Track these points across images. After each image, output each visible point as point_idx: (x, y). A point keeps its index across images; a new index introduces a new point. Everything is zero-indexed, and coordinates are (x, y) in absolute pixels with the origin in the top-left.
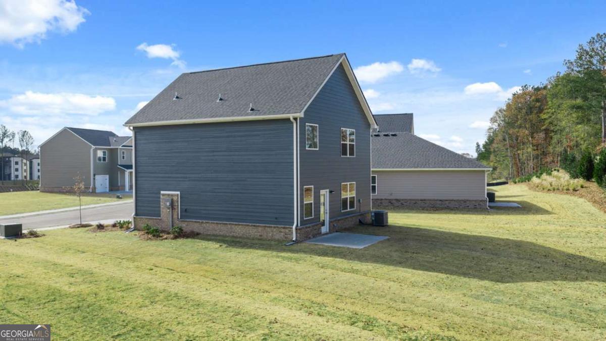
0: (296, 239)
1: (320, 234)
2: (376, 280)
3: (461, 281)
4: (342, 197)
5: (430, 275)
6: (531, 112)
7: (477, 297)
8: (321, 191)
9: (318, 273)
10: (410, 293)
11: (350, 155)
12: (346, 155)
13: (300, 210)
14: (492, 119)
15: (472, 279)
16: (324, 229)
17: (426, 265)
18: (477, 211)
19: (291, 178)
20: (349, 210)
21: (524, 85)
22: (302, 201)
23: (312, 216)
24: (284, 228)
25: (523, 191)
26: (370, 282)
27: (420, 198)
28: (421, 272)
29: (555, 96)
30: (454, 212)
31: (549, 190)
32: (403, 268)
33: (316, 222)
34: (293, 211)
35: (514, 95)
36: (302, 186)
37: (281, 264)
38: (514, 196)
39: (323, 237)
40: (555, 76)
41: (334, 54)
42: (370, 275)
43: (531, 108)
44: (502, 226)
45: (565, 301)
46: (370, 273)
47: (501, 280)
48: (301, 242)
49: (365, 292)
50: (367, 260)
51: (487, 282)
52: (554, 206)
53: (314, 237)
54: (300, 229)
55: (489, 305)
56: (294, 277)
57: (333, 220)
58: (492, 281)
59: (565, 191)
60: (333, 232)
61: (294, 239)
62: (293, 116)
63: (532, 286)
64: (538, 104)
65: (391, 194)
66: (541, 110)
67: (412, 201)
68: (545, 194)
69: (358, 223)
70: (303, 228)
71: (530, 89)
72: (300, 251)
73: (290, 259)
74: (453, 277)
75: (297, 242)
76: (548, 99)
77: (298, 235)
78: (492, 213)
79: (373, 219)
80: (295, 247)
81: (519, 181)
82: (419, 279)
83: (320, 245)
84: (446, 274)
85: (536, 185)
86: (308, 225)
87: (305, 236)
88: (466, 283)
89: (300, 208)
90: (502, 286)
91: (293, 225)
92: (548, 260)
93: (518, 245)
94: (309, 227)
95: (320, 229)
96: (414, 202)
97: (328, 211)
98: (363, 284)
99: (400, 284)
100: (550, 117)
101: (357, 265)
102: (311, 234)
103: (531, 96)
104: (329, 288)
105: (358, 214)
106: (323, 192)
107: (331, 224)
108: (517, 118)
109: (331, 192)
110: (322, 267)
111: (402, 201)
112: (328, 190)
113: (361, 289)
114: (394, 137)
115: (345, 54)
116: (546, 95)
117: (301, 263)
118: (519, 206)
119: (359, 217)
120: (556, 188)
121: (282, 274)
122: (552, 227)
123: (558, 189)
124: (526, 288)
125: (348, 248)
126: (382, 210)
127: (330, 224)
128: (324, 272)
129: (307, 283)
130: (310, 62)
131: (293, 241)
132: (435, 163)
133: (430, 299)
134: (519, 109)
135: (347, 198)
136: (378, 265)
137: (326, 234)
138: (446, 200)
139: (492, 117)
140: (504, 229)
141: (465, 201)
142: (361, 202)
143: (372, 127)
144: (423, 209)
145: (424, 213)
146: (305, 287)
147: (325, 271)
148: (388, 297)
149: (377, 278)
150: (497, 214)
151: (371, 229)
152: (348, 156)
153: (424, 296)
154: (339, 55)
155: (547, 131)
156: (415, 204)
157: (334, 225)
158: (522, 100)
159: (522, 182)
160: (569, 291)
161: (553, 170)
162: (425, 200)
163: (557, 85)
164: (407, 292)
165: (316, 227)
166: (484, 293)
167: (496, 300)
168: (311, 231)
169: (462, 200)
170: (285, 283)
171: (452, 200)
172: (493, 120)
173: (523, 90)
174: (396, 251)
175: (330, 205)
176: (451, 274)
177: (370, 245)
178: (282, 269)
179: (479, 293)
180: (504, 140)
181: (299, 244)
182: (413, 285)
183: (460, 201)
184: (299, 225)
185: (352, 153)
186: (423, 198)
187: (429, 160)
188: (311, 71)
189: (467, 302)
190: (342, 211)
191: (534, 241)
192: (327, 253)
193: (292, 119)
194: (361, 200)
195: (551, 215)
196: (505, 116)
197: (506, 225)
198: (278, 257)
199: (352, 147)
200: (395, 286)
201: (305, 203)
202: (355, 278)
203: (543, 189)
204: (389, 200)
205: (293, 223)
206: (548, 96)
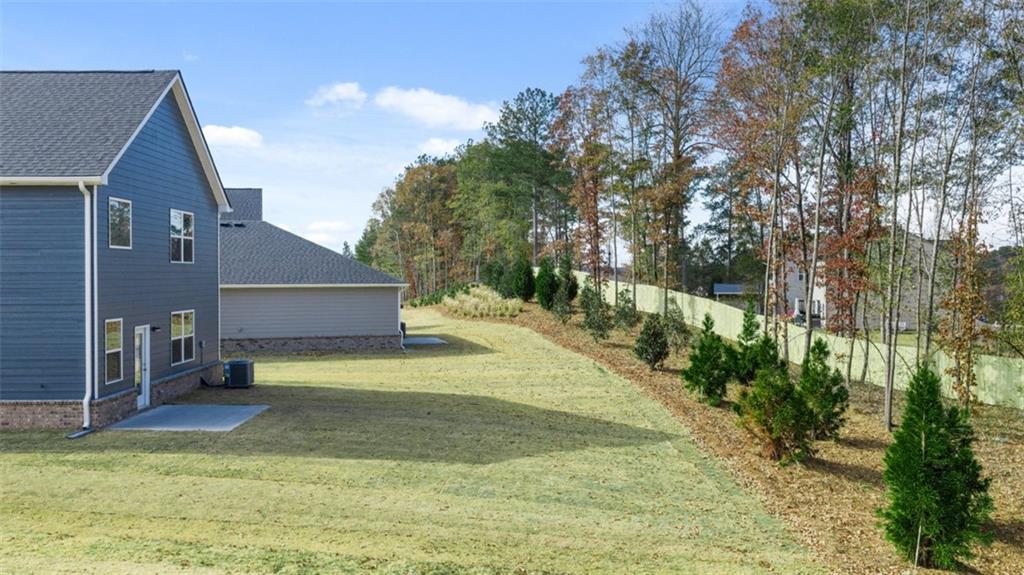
0: (90, 425)
1: (134, 410)
2: (283, 485)
3: (420, 468)
4: (173, 339)
5: (368, 465)
6: (433, 198)
7: (457, 492)
8: (136, 328)
9: (164, 486)
10: (351, 500)
11: (185, 260)
12: (179, 259)
13: (99, 367)
14: (374, 205)
15: (436, 464)
16: (143, 400)
17: (356, 450)
18: (387, 353)
19: (79, 304)
20: (183, 361)
21: (422, 155)
22: (102, 350)
23: (119, 377)
24: (62, 404)
25: (435, 319)
26: (272, 490)
27: (292, 335)
28: (352, 461)
29: (468, 175)
30: (351, 356)
31: (474, 316)
32: (320, 457)
33: (127, 388)
34: (84, 368)
35: (408, 169)
36: (102, 320)
37: (74, 477)
38: (429, 327)
39: (141, 415)
40: (466, 144)
41: (156, 69)
42: (267, 477)
43: (433, 191)
44: (435, 374)
45: (575, 482)
46: (264, 472)
47: (478, 460)
48: (101, 429)
49: (271, 509)
50: (250, 452)
51: (460, 465)
52: (491, 340)
53: (124, 418)
54: (98, 405)
55: (479, 502)
56: (114, 500)
57: (157, 382)
58: (466, 462)
59: (498, 318)
60: (158, 405)
61: (86, 424)
62: (85, 182)
63: (524, 464)
64: (443, 186)
65: (241, 330)
66: (447, 195)
67: (278, 342)
68: (469, 322)
69: (198, 385)
70: (104, 402)
71: (430, 162)
72: (106, 448)
73: (90, 465)
74: (406, 464)
75: (92, 430)
76: (459, 179)
77: (96, 416)
78: (411, 354)
79: (228, 375)
80: (92, 439)
81: (421, 304)
82: (356, 474)
83: (145, 431)
84: (395, 460)
85: (454, 309)
86: (113, 396)
87: (109, 416)
88: (430, 471)
89: (99, 361)
90: (483, 470)
91: (83, 398)
92: (526, 422)
93: (474, 402)
94: (116, 399)
95: (135, 400)
96: (282, 342)
97: (148, 367)
98: (260, 494)
99: (327, 486)
100: (461, 206)
101: (236, 463)
102: (120, 411)
103: (432, 174)
104: (198, 511)
105: (201, 368)
106: (139, 330)
107: (154, 389)
108: (413, 206)
109: (153, 329)
110: (167, 474)
111: (260, 343)
112: (148, 327)
113: (261, 504)
114: (241, 229)
115: (179, 72)
116: (454, 173)
117: (119, 470)
118: (444, 342)
119: (201, 375)
120: (485, 312)
121: (85, 496)
122: (504, 372)
123: (488, 315)
124: (518, 468)
125: (204, 433)
126: (244, 359)
127: (151, 390)
128: (174, 483)
129: (148, 508)
130: (105, 79)
131: (85, 429)
132: (317, 276)
133: (385, 505)
134: (416, 192)
135: (180, 340)
136: (276, 458)
137: (146, 409)
138: (337, 338)
139: (374, 201)
140: (438, 378)
141: (367, 338)
142: (204, 346)
143: (221, 209)
144: (298, 354)
145: (301, 360)
146: (146, 515)
147: (177, 479)
148: (316, 511)
149: (281, 480)
150: (418, 356)
151: (226, 394)
152: (183, 262)
153: (374, 501)
154: (169, 71)
155: (456, 227)
156: (283, 345)
157: (159, 392)
158: (421, 178)
159: (427, 304)
160: (573, 466)
161: (470, 285)
162: (301, 338)
163: (470, 159)
164: (344, 498)
165: (127, 399)
166: (463, 484)
167: (485, 492)
168: (119, 405)
169: (362, 337)
170: (100, 513)
171: (347, 337)
172: (377, 206)
173: (420, 161)
174: (294, 429)
175: (151, 355)
176: (402, 459)
177: (242, 422)
178: (83, 488)
179: (457, 485)
180: (393, 239)
181: (99, 434)
182: (350, 484)
183: (359, 337)
184: (96, 396)
185: (188, 257)
186: (298, 336)
187: (307, 270)
188: (112, 97)
189: (446, 503)
190: (173, 365)
191: (489, 395)
192: (167, 446)
193: (82, 187)
194: (204, 343)
195: (495, 355)
196: (394, 202)
197: (440, 373)
198: (63, 463)
199: (188, 244)
200: (320, 491)
201: (107, 352)
202: (242, 485)
203: (465, 315)
204: (238, 340)
205: (84, 392)
206: (458, 174)
